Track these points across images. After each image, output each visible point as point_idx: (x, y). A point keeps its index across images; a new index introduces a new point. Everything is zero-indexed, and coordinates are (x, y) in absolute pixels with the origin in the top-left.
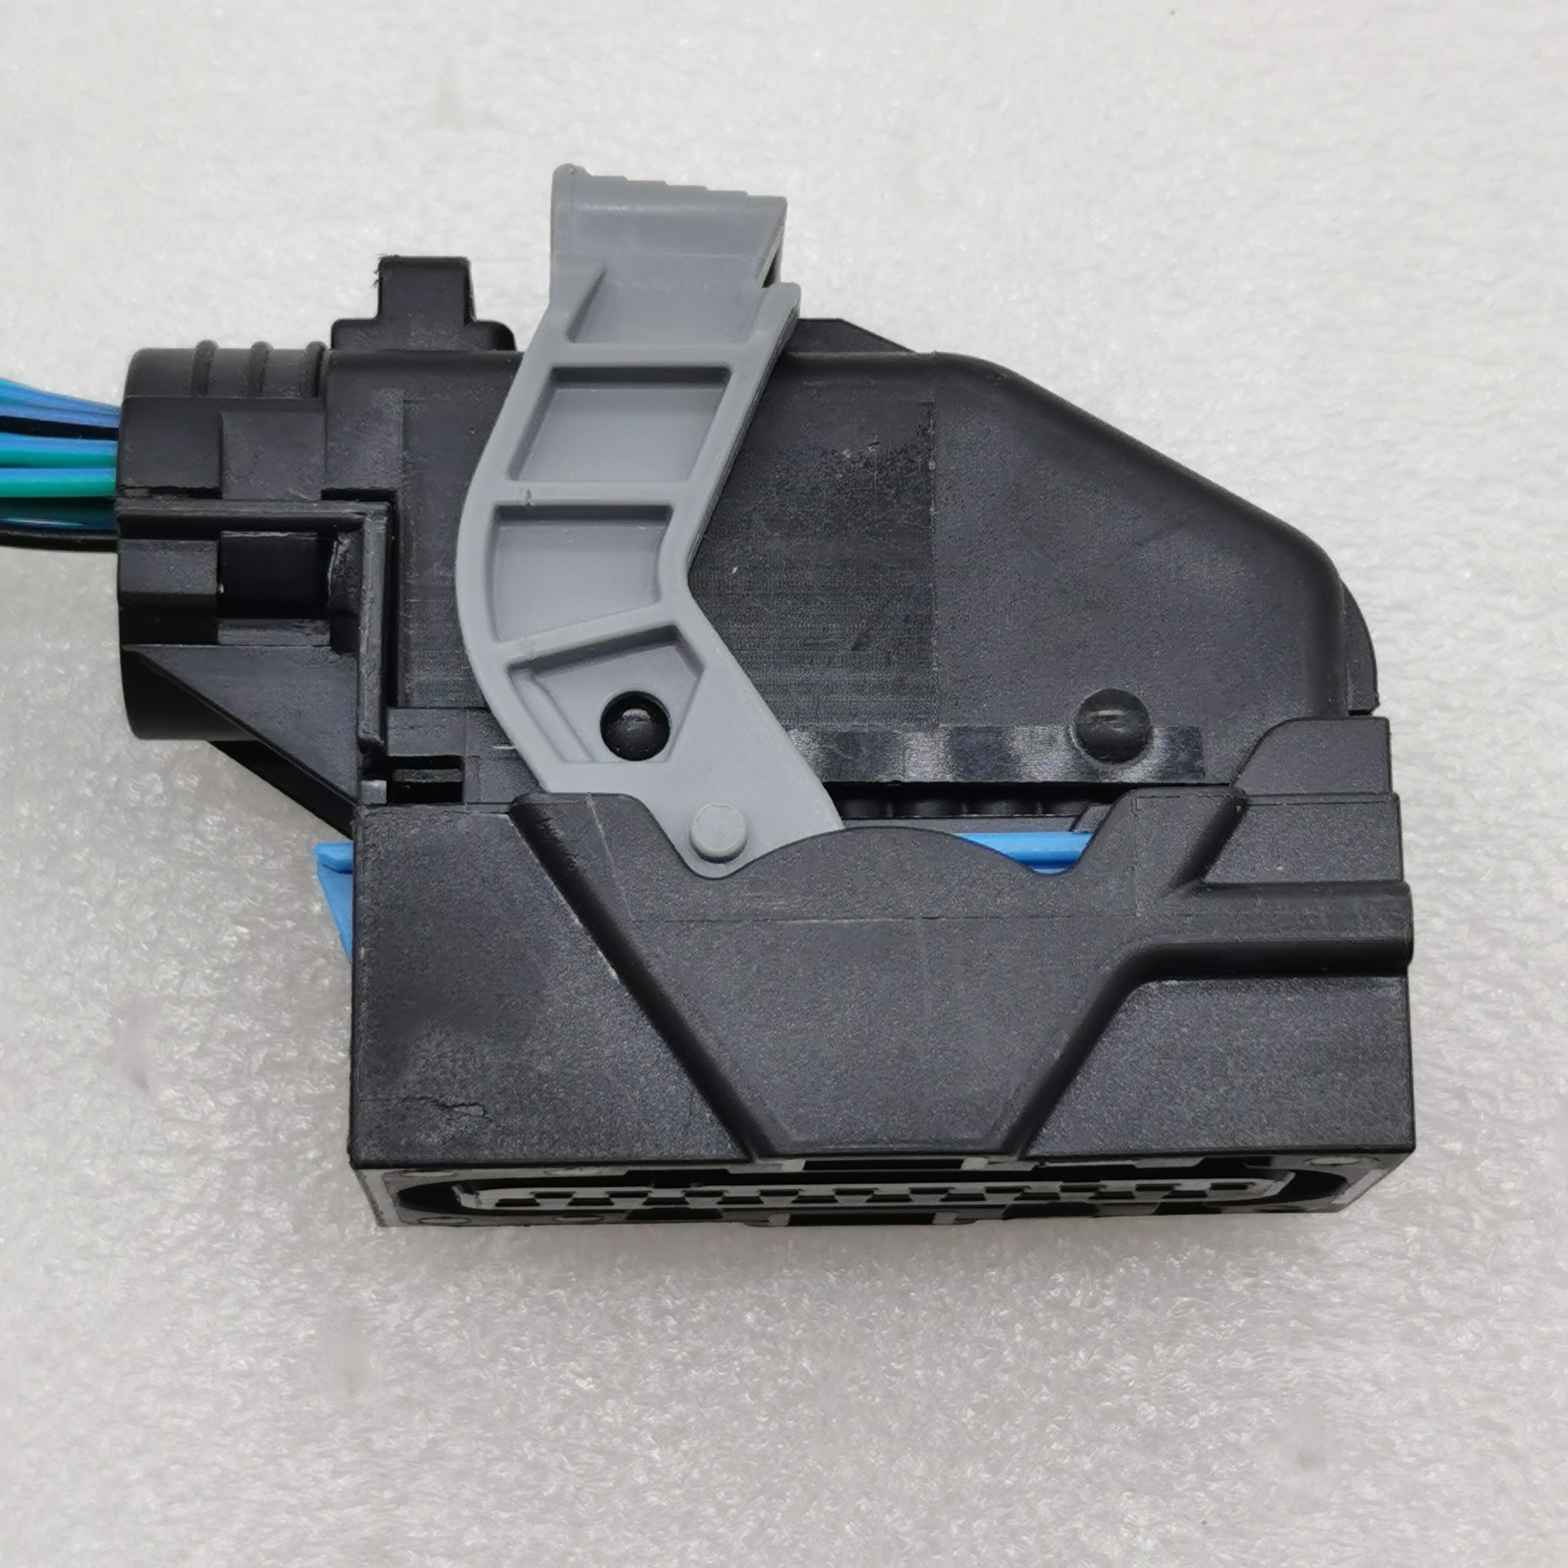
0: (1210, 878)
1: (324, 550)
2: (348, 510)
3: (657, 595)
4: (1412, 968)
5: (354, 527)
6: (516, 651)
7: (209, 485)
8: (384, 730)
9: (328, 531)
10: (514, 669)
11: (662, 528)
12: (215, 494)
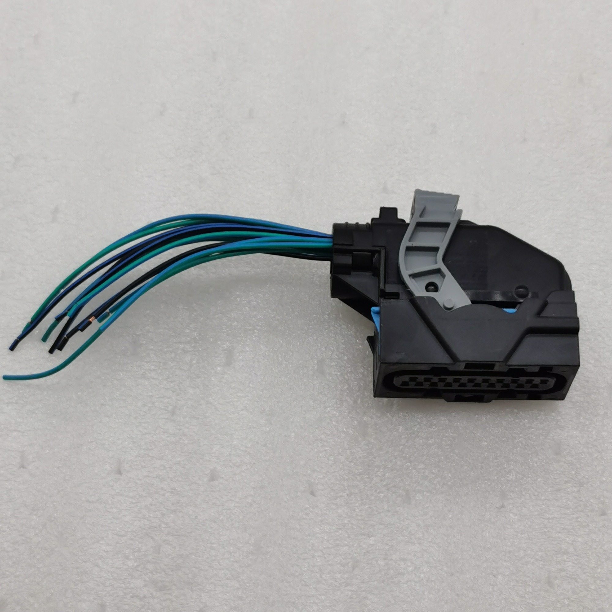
0: (541, 315)
1: (373, 256)
2: (378, 248)
3: (436, 263)
4: (580, 333)
5: (379, 252)
6: (411, 272)
7: (351, 244)
8: (385, 287)
9: (373, 252)
10: (410, 276)
11: (437, 253)
12: (352, 245)
